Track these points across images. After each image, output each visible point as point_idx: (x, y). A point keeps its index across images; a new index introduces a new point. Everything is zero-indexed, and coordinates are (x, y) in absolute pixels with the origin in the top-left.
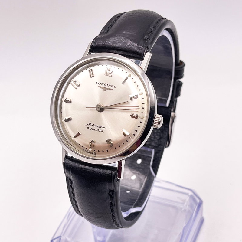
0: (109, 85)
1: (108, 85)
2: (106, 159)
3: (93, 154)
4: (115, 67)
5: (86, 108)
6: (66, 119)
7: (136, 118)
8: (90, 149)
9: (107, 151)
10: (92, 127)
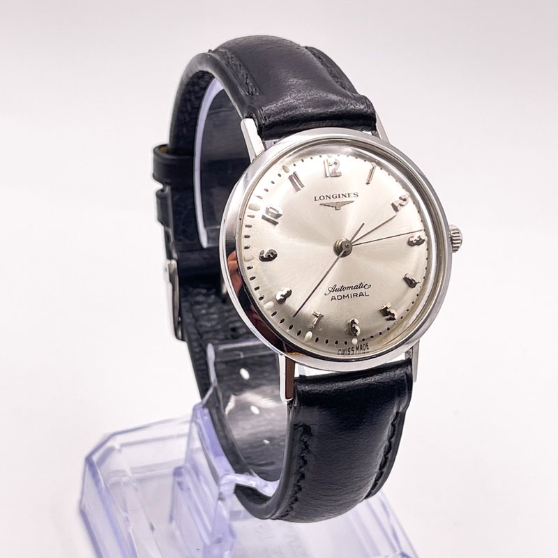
0: (343, 195)
2: (396, 347)
3: (361, 349)
5: (364, 224)
8: (355, 341)
9: (388, 329)
10: (341, 293)
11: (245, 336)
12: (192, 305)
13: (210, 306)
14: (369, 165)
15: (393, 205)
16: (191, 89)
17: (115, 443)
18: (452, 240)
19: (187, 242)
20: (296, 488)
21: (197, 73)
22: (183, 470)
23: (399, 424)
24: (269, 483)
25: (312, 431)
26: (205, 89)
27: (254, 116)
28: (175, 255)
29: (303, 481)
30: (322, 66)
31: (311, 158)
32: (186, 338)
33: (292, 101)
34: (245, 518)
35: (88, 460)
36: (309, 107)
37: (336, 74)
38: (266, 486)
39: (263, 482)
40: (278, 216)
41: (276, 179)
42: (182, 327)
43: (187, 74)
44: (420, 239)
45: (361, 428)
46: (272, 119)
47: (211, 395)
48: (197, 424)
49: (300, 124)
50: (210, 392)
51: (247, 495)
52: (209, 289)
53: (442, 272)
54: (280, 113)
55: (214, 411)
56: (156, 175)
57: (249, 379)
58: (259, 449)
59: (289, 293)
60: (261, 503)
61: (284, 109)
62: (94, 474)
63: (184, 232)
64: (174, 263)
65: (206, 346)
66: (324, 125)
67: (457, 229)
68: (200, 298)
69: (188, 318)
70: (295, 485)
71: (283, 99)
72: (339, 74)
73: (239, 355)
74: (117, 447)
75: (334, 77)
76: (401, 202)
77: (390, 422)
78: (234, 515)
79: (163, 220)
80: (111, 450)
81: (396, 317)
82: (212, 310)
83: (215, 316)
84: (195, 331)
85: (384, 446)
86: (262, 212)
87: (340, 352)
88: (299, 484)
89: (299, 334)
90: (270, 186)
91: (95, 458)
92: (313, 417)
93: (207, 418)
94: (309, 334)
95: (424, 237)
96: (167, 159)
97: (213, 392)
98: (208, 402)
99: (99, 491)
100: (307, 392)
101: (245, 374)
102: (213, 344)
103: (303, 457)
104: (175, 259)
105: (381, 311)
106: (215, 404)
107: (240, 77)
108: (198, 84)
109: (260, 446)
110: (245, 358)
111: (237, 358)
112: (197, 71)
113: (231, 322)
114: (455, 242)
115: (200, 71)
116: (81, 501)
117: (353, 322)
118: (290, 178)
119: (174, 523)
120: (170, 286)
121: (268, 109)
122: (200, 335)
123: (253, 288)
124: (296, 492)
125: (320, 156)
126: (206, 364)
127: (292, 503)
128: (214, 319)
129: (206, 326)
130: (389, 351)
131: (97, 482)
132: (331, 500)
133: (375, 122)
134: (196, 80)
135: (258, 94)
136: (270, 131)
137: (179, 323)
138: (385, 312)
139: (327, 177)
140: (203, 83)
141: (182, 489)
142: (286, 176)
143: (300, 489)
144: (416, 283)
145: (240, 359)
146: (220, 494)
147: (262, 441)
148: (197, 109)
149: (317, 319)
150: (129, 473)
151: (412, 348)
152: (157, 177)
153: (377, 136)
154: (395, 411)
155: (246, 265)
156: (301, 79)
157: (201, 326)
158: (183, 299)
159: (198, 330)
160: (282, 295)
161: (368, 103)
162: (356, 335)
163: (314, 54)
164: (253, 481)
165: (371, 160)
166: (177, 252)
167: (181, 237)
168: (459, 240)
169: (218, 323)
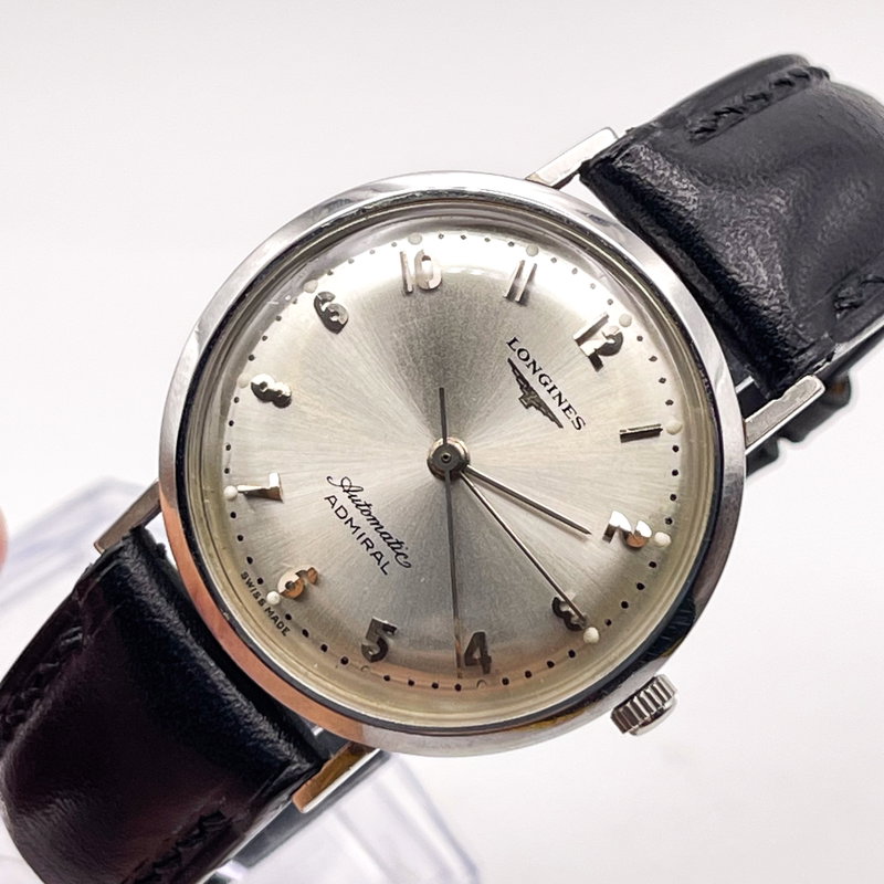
0: (560, 395)
1: (555, 392)
4: (640, 339)
6: (263, 385)
7: (569, 628)
8: (274, 598)
10: (353, 511)
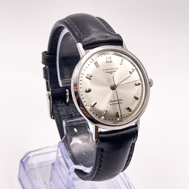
2: (133, 121)
3: (121, 121)
8: (118, 119)
9: (130, 114)
10: (113, 103)
11: (75, 117)
12: (56, 107)
13: (63, 107)
14: (121, 58)
15: (130, 72)
16: (56, 32)
17: (31, 155)
18: (150, 83)
19: (55, 85)
20: (98, 170)
21: (59, 27)
22: (55, 164)
23: (133, 147)
24: (87, 168)
25: (104, 151)
26: (61, 32)
27: (81, 42)
28: (50, 90)
29: (101, 168)
30: (103, 24)
31: (102, 56)
32: (55, 118)
33: (94, 37)
34: (78, 180)
35: (21, 161)
36: (100, 38)
37: (108, 27)
38: (86, 169)
39: (85, 168)
40: (91, 76)
41: (90, 64)
42: (53, 114)
43: (55, 27)
44: (139, 83)
45: (121, 149)
46: (88, 43)
47: (65, 138)
48: (60, 148)
49: (97, 45)
50: (64, 137)
51: (79, 172)
52: (62, 101)
53: (147, 94)
54: (90, 41)
55: (66, 143)
56: (43, 62)
57: (77, 132)
58: (82, 156)
59: (96, 103)
60: (85, 175)
61: (92, 39)
62: (24, 166)
63: (53, 82)
64: (50, 92)
65: (62, 121)
66: (105, 44)
67: (151, 80)
68: (59, 104)
69: (55, 111)
70: (98, 169)
71: (91, 36)
72: (109, 26)
73: (74, 124)
74: (32, 156)
75: (107, 27)
76: (132, 70)
77: (130, 146)
78: (74, 179)
79: (46, 77)
80: (29, 157)
81: (132, 110)
82: (63, 108)
83: (65, 110)
84: (58, 116)
85: (128, 155)
86: (86, 75)
87: (114, 123)
88: (99, 169)
89: (99, 117)
90: (88, 66)
91: (24, 160)
92: (104, 146)
93: (64, 146)
94: (103, 117)
95: (140, 83)
96: (47, 57)
97: (65, 137)
98: (64, 140)
99: (26, 172)
100: (102, 137)
101: (75, 130)
102: (65, 120)
103: (101, 159)
104: (50, 91)
105: (127, 108)
106: (66, 141)
107: (75, 28)
108: (58, 30)
109: (82, 155)
110: (76, 125)
111: (73, 125)
112: (59, 26)
113: (70, 112)
114: (151, 84)
115: (60, 26)
116: (19, 175)
117: (118, 113)
118: (95, 63)
119: (52, 182)
120: (49, 100)
121: (86, 40)
122: (60, 117)
123: (83, 102)
124: (98, 172)
125: (105, 55)
126: (62, 127)
127: (97, 175)
128: (64, 112)
129: (62, 114)
130: (130, 122)
131: (25, 168)
132: (110, 174)
133: (123, 43)
134: (58, 29)
135: (82, 34)
136: (87, 47)
137: (52, 113)
138: (128, 109)
139: (107, 62)
140: (60, 30)
141: (55, 170)
142: (93, 63)
143: (100, 170)
144: (138, 98)
145: (74, 125)
146: (69, 172)
147: (83, 153)
148: (58, 39)
149: (105, 112)
150: (36, 165)
151: (137, 121)
152: (43, 63)
153: (124, 48)
154: (132, 143)
155: (81, 94)
156: (97, 29)
157: (60, 114)
158: (53, 105)
159: (59, 115)
160: (93, 104)
161: (120, 36)
162: (119, 117)
163: (100, 20)
164: (81, 167)
165: (122, 56)
166: (51, 89)
167: (52, 83)
168: (152, 83)
169: (66, 113)
